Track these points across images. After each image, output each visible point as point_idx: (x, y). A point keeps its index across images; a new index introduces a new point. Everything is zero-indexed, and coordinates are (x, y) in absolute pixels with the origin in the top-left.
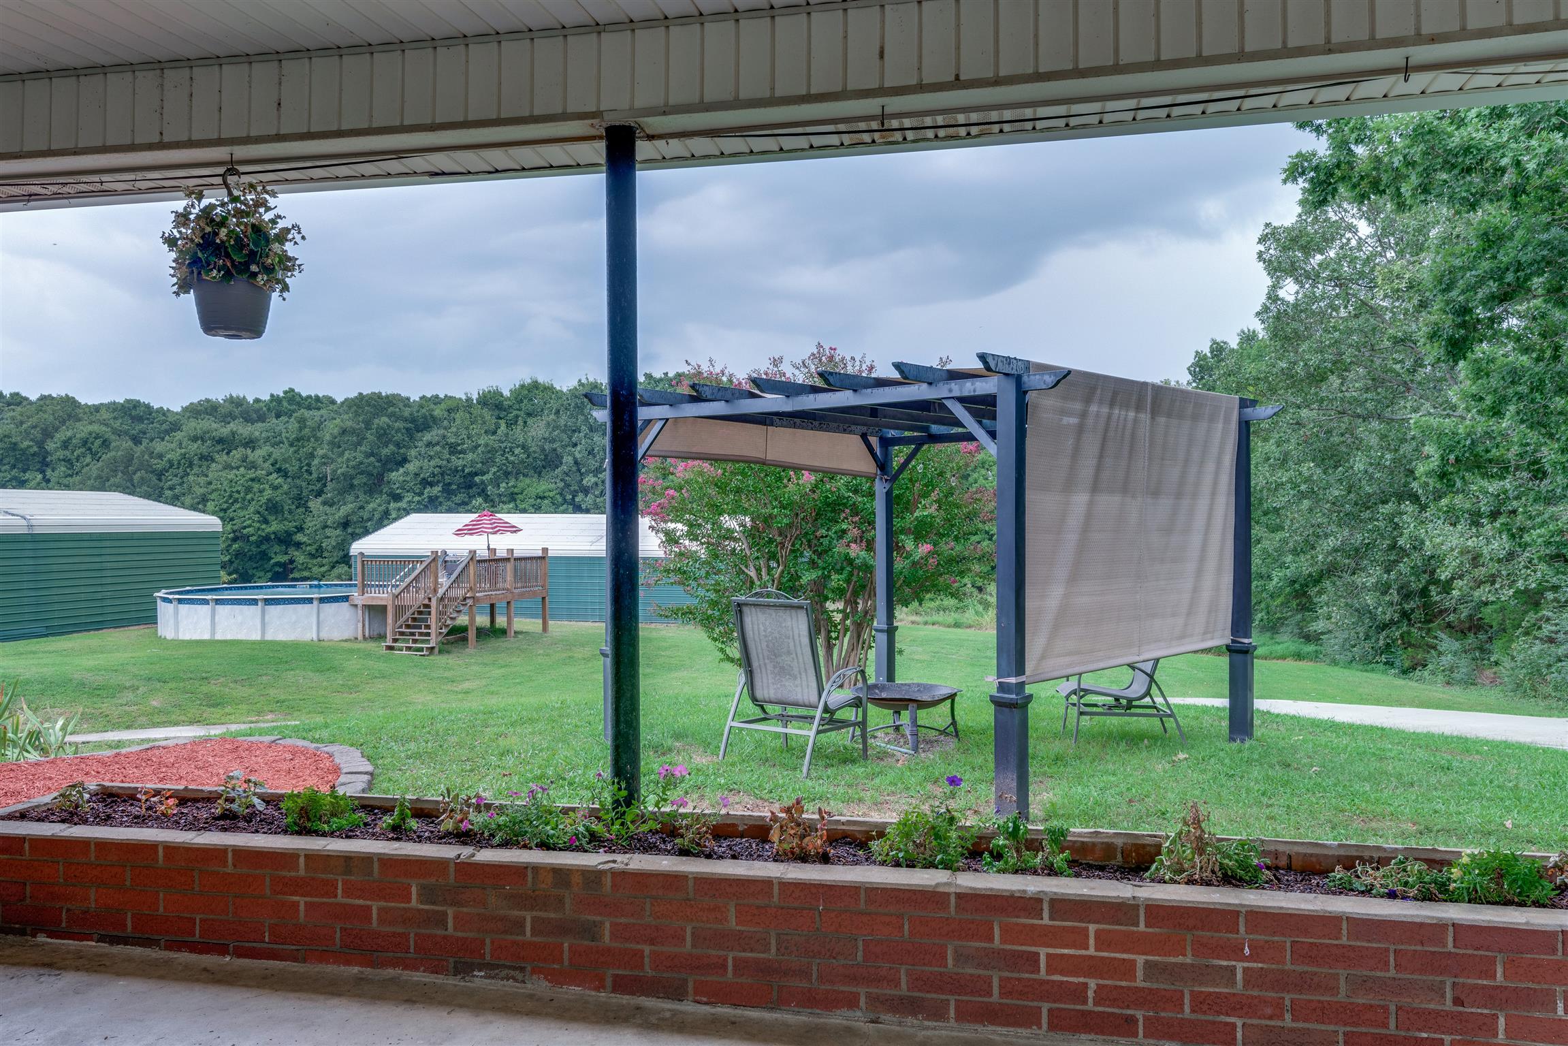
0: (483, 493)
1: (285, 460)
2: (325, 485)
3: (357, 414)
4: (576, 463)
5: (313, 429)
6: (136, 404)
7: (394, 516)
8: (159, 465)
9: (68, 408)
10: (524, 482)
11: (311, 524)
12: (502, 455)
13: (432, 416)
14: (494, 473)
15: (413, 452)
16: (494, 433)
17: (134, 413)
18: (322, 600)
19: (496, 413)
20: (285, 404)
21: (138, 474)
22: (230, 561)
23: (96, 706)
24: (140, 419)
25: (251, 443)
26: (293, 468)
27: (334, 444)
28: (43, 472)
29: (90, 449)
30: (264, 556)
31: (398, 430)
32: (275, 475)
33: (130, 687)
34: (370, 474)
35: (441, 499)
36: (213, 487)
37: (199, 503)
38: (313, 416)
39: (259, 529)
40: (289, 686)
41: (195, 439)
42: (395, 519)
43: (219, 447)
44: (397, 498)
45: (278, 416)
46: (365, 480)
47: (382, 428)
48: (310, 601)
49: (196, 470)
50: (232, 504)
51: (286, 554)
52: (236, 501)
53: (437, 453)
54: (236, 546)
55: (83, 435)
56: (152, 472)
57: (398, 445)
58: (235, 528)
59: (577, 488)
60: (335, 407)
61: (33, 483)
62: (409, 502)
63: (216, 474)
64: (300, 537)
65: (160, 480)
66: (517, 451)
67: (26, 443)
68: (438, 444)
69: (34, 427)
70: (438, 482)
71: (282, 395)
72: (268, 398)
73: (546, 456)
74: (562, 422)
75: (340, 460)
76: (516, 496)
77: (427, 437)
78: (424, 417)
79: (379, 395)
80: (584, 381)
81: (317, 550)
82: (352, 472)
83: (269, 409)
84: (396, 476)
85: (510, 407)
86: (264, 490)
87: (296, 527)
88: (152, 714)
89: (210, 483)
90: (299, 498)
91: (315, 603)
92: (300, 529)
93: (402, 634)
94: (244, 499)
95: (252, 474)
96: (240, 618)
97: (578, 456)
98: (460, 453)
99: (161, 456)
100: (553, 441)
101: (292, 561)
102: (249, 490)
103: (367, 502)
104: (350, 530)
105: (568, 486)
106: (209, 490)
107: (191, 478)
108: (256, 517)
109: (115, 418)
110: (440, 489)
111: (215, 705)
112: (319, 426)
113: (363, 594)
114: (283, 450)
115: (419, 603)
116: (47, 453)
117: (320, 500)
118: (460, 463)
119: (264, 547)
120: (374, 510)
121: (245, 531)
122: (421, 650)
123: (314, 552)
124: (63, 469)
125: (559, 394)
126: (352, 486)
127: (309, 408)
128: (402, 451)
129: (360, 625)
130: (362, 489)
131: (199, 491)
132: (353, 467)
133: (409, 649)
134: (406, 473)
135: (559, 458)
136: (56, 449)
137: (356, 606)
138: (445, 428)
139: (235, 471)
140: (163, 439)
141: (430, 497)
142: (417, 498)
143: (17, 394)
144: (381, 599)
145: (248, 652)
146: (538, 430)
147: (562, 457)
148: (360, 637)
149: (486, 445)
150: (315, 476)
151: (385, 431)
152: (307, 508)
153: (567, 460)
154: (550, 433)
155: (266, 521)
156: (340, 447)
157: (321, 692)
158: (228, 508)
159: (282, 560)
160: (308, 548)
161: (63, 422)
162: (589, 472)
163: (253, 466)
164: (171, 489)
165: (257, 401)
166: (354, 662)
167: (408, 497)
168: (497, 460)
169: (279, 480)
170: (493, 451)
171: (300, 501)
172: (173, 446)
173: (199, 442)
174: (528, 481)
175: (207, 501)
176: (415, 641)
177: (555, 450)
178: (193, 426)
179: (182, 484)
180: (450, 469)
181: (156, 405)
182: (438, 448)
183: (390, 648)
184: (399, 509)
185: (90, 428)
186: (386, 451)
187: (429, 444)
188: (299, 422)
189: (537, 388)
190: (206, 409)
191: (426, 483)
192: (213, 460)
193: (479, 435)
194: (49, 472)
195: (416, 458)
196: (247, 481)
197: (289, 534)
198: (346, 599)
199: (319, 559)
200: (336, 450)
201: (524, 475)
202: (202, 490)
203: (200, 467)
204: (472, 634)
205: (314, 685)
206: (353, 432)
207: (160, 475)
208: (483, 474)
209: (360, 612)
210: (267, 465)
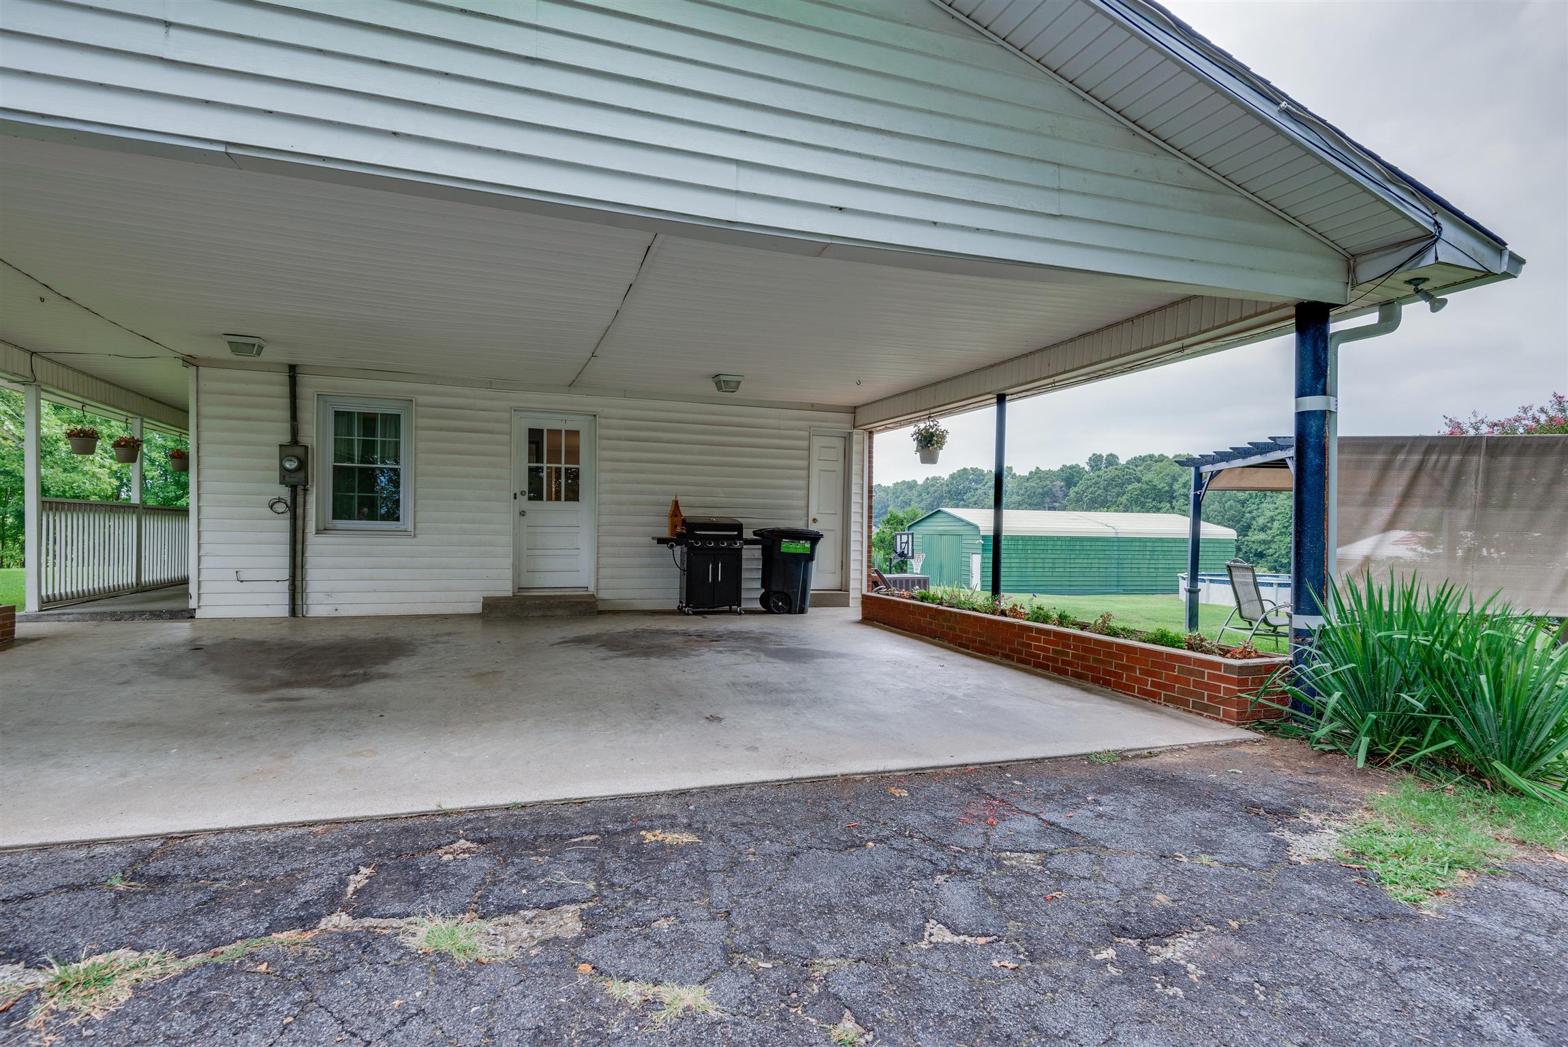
18: (1280, 585)
21: (1229, 503)
28: (1171, 503)
36: (1278, 511)
48: (1271, 585)
56: (1238, 501)
61: (1164, 510)
63: (1282, 502)
65: (1243, 507)
67: (1162, 485)
89: (1277, 509)
91: (1275, 586)
106: (1276, 513)
107: (1264, 505)
116: (1175, 491)
124: (1182, 500)
131: (1269, 513)
136: (1179, 489)
143: (1162, 455)
164: (1250, 512)
175: (1274, 521)
194: (1174, 503)
202: (1272, 514)
203: (1272, 497)
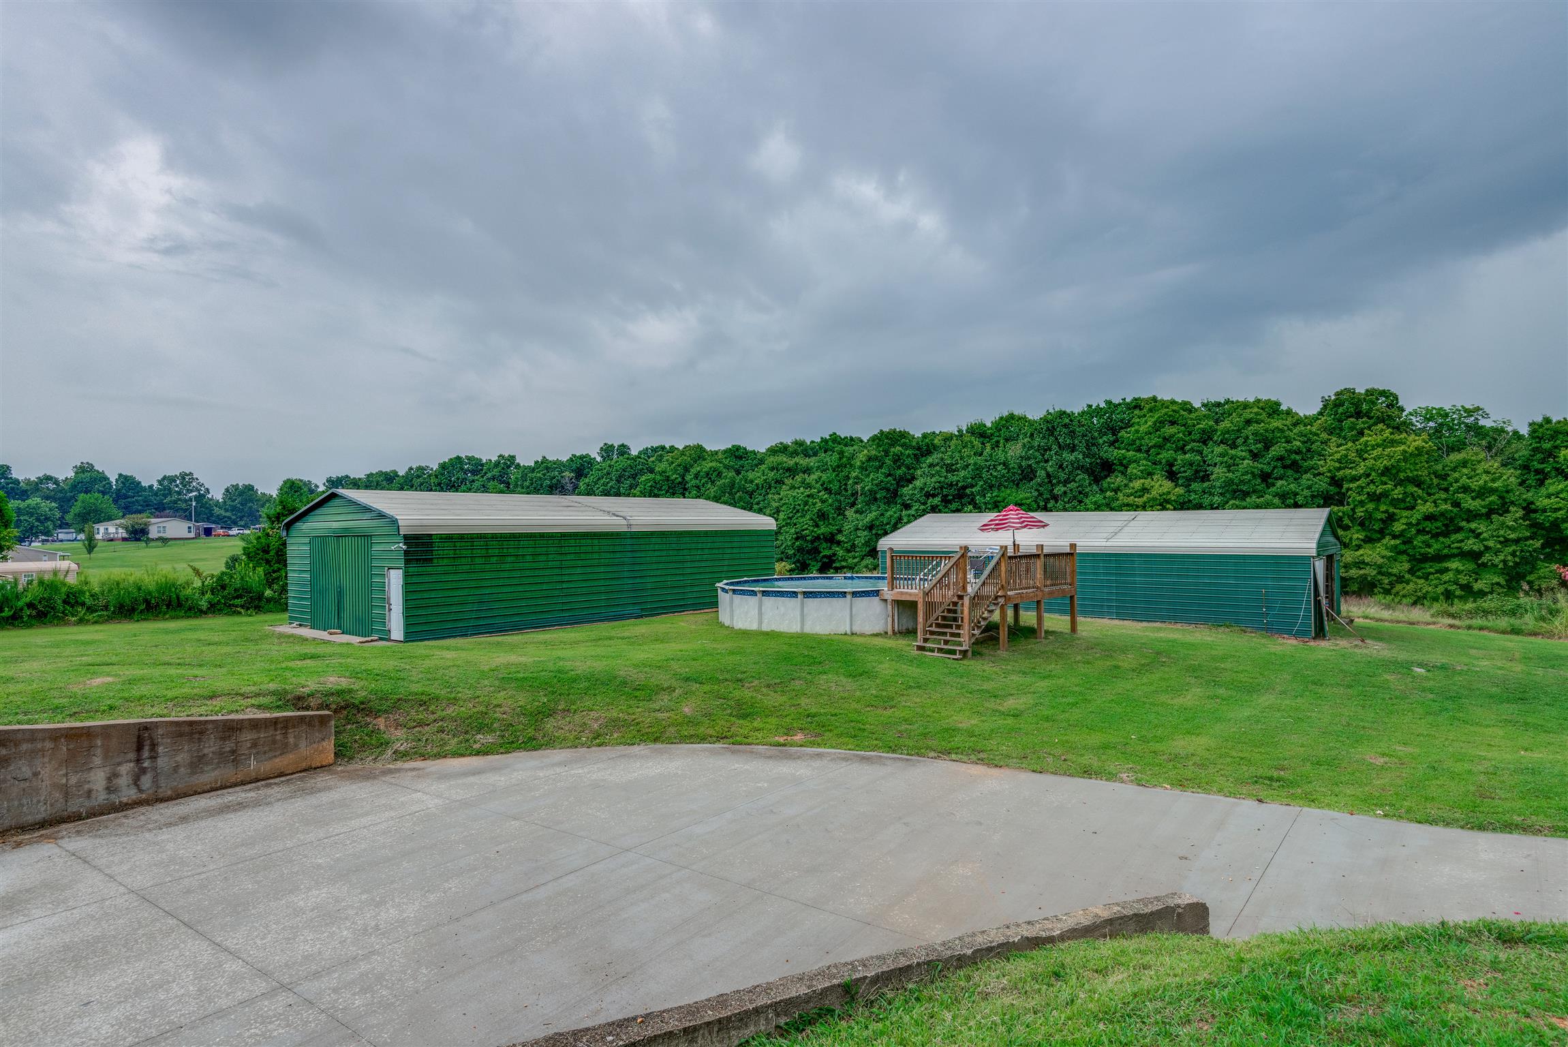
0: (973, 502)
1: (830, 482)
2: (856, 499)
3: (879, 446)
4: (1048, 475)
5: (849, 459)
6: (738, 448)
7: (905, 521)
8: (750, 487)
9: (699, 453)
10: (1005, 493)
11: (847, 527)
12: (988, 471)
13: (932, 444)
14: (982, 486)
15: (919, 472)
16: (981, 455)
17: (737, 454)
18: (854, 595)
19: (982, 439)
20: (830, 443)
21: (738, 494)
22: (794, 554)
23: (630, 711)
24: (740, 458)
25: (807, 471)
26: (835, 487)
27: (863, 468)
28: (683, 494)
29: (710, 478)
30: (816, 551)
31: (909, 456)
32: (823, 493)
33: (668, 688)
34: (888, 490)
35: (940, 507)
36: (783, 502)
37: (774, 514)
38: (849, 450)
39: (813, 531)
40: (821, 695)
41: (772, 469)
42: (907, 523)
43: (787, 474)
44: (907, 507)
45: (826, 452)
46: (884, 494)
47: (897, 455)
48: (844, 594)
49: (773, 490)
50: (795, 513)
51: (830, 549)
52: (798, 511)
53: (938, 472)
54: (797, 543)
55: (706, 469)
56: (746, 493)
57: (909, 469)
58: (797, 530)
59: (1049, 496)
60: (863, 444)
62: (917, 510)
63: (786, 493)
64: (840, 537)
65: (751, 498)
66: (999, 468)
67: (674, 476)
68: (937, 464)
69: (679, 465)
70: (938, 494)
71: (828, 437)
72: (819, 440)
73: (1023, 471)
74: (1036, 444)
75: (866, 480)
76: (999, 504)
77: (930, 460)
78: (928, 445)
79: (894, 431)
80: (1051, 411)
81: (851, 546)
82: (875, 488)
83: (820, 448)
84: (906, 491)
85: (992, 435)
86: (816, 503)
87: (837, 530)
88: (681, 724)
89: (781, 499)
90: (839, 508)
91: (849, 597)
92: (840, 531)
93: (932, 633)
94: (803, 510)
95: (808, 492)
96: (782, 610)
97: (1049, 469)
98: (955, 471)
99: (752, 482)
100: (1029, 459)
101: (834, 555)
102: (806, 503)
103: (887, 511)
104: (874, 532)
105: (1041, 494)
106: (781, 504)
107: (770, 496)
108: (811, 523)
109: (726, 458)
110: (940, 499)
111: (745, 716)
112: (852, 457)
113: (893, 589)
114: (829, 475)
115: (948, 601)
116: (687, 482)
117: (853, 509)
118: (955, 478)
119: (816, 544)
120: (891, 516)
121: (804, 533)
122: (953, 652)
123: (849, 548)
124: (695, 492)
125: (1031, 423)
126: (876, 499)
127: (846, 445)
128: (911, 471)
129: (890, 620)
130: (882, 501)
131: (775, 505)
132: (876, 485)
133: (940, 650)
134: (915, 488)
135: (1033, 472)
136: (691, 480)
137: (886, 600)
138: (943, 453)
139: (797, 490)
140: (753, 470)
141: (932, 506)
142: (922, 507)
144: (910, 594)
145: (785, 647)
146: (1014, 451)
147: (1036, 471)
148: (890, 632)
149: (975, 464)
150: (850, 492)
151: (899, 456)
152: (844, 515)
153: (1041, 474)
154: (1026, 452)
155: (817, 526)
156: (866, 470)
157: (854, 705)
158: (793, 517)
159: (828, 554)
160: (846, 545)
161: (695, 462)
162: (1059, 482)
163: (809, 486)
164: (758, 503)
165: (812, 442)
166: (887, 665)
167: (916, 506)
168: (984, 475)
169: (826, 496)
170: (978, 468)
171: (840, 511)
172: (759, 474)
173: (775, 471)
174: (1008, 491)
175: (779, 512)
176: (946, 642)
177: (1030, 466)
178: (772, 460)
179: (764, 501)
180: (947, 484)
181: (749, 448)
182: (938, 468)
183: (921, 648)
184: (909, 515)
185: (711, 464)
186: (899, 472)
187: (931, 465)
188: (839, 454)
189: (1013, 419)
190: (781, 449)
191: (928, 495)
192: (783, 483)
193: (969, 456)
194: (687, 494)
195: (921, 476)
196: (805, 497)
197: (833, 535)
198: (876, 593)
199: (853, 553)
200: (864, 473)
201: (1005, 487)
202: (777, 504)
203: (775, 488)
204: (1003, 634)
205: (846, 695)
206: (876, 458)
207: (751, 494)
208: (972, 486)
209: (890, 607)
210: (818, 485)
